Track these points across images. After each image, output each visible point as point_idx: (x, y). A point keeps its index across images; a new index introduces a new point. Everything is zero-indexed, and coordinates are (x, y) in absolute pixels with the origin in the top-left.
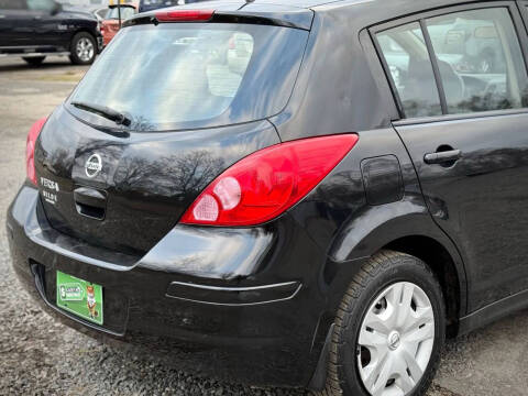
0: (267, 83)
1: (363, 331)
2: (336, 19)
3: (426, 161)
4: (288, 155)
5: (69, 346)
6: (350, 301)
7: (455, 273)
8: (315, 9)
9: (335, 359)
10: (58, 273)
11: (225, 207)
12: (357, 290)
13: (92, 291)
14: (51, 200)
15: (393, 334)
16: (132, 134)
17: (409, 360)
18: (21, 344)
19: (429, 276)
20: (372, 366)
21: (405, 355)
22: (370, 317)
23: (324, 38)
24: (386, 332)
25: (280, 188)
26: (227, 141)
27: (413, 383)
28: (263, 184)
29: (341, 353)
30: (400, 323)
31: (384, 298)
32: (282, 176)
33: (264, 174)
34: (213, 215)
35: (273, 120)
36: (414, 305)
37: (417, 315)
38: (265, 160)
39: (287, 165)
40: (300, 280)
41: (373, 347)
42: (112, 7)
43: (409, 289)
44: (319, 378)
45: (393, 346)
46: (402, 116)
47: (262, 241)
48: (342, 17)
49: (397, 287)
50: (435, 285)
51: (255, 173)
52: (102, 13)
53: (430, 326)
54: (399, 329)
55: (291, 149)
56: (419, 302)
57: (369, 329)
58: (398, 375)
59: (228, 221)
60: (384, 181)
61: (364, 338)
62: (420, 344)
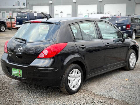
0: (52, 33)
1: (69, 77)
2: (64, 23)
3: (80, 48)
4: (56, 46)
5: (12, 85)
6: (67, 72)
7: (85, 68)
8: (60, 21)
9: (64, 82)
10: (13, 68)
11: (45, 55)
12: (68, 70)
13: (20, 71)
14: (11, 55)
15: (74, 78)
16: (27, 43)
17: (77, 83)
18: (2, 85)
19: (80, 68)
20: (70, 83)
21: (76, 82)
22: (70, 75)
23: (62, 26)
24: (73, 78)
25: (54, 52)
26: (45, 44)
27: (78, 87)
28: (52, 51)
29: (65, 81)
30: (75, 76)
31: (72, 72)
32: (55, 50)
33: (52, 49)
34: (43, 56)
35: (53, 40)
36: (78, 73)
37: (78, 75)
38: (52, 47)
39: (56, 48)
40: (58, 67)
41: (71, 80)
42: (9, 18)
43: (77, 70)
44: (61, 85)
45: (74, 80)
46: (75, 40)
47: (52, 60)
48: (66, 23)
49: (75, 70)
50: (81, 70)
51: (50, 49)
52: (7, 20)
53: (81, 77)
54: (75, 77)
55: (57, 45)
56: (79, 73)
57: (70, 77)
58: (75, 85)
59: (45, 57)
60: (72, 50)
61: (69, 78)
62: (79, 80)
